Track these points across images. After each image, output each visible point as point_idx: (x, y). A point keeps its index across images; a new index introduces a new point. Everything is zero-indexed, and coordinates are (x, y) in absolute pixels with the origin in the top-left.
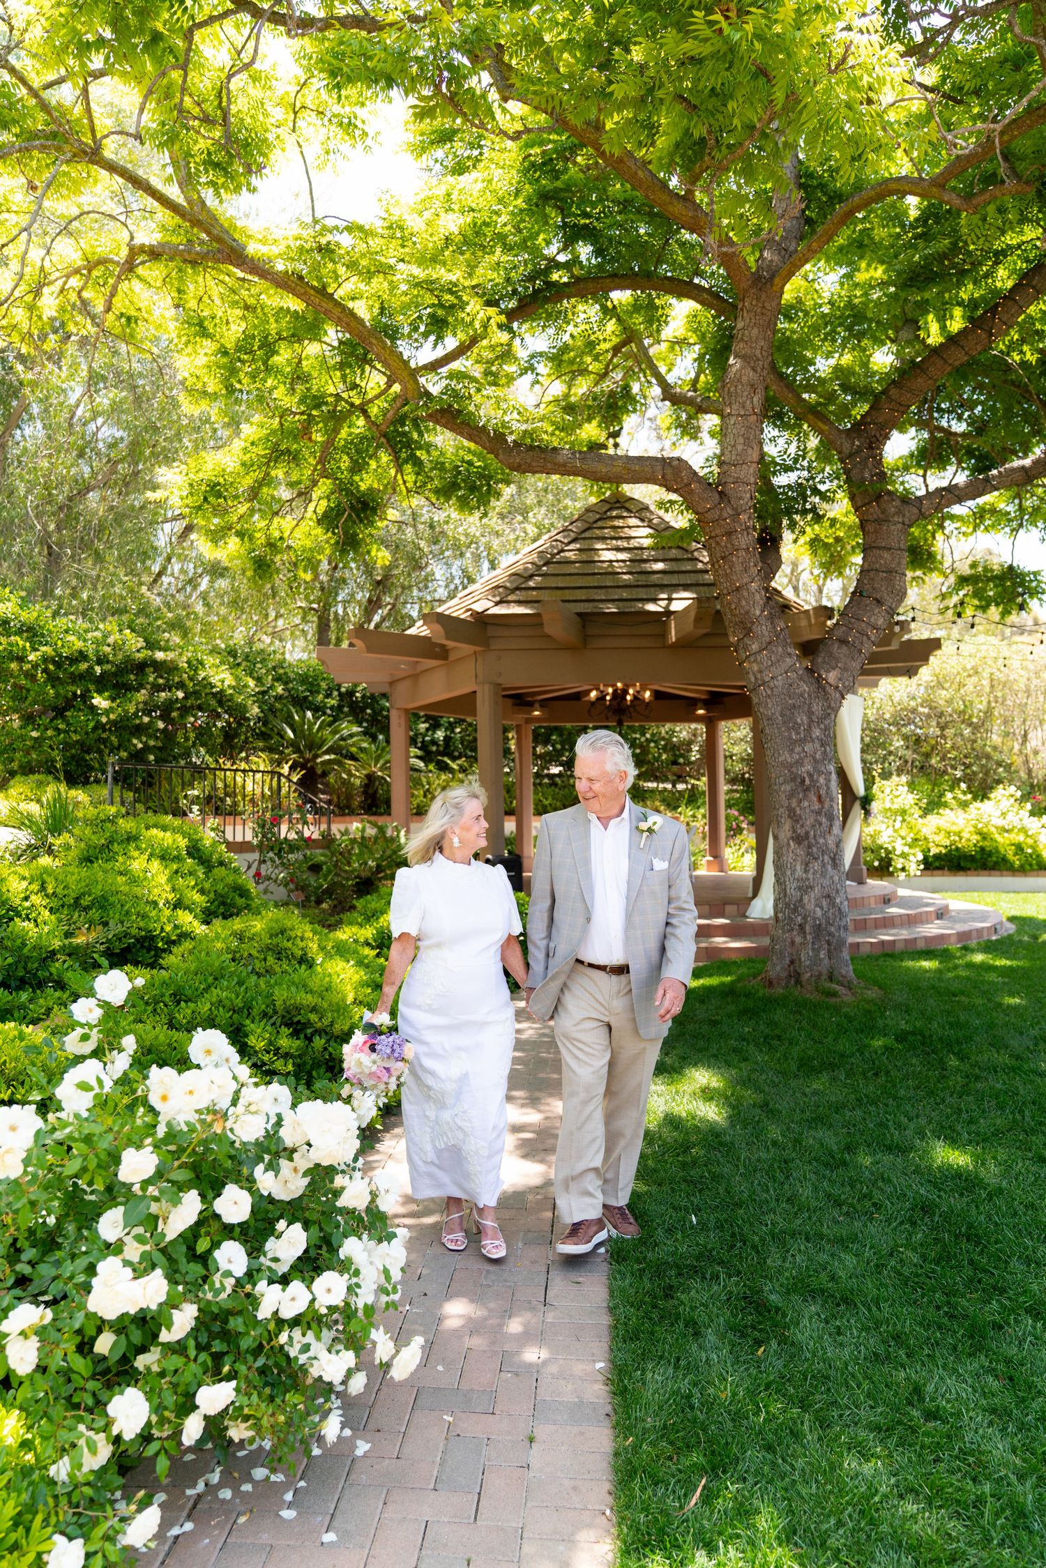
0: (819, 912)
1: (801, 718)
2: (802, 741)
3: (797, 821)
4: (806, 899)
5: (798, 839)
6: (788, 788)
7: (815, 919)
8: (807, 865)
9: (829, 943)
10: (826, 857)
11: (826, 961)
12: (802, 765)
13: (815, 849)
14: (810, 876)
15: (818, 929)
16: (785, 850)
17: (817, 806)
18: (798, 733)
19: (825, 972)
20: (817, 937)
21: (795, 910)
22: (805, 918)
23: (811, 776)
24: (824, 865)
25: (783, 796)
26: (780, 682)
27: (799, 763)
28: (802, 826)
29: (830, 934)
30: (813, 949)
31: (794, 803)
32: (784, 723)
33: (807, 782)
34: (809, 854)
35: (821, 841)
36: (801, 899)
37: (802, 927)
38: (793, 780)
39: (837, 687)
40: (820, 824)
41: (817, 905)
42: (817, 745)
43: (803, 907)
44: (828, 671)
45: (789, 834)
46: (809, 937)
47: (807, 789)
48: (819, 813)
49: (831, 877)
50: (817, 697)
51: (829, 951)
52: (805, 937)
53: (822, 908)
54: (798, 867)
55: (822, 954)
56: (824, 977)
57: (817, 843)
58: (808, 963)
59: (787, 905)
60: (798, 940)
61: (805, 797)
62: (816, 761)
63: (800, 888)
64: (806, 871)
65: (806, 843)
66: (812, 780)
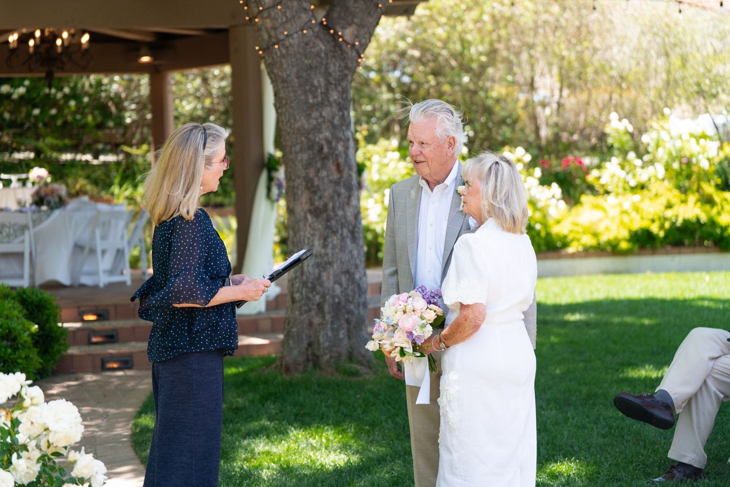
0: (338, 290)
1: (318, 80)
2: (321, 105)
3: (315, 193)
4: (324, 276)
5: (316, 212)
6: (305, 156)
7: (334, 297)
8: (325, 239)
9: (348, 322)
10: (345, 231)
11: (346, 341)
12: (320, 131)
13: (333, 222)
14: (329, 251)
15: (337, 308)
16: (301, 224)
17: (335, 176)
18: (315, 97)
19: (344, 352)
20: (336, 317)
21: (313, 289)
22: (323, 296)
23: (329, 142)
24: (343, 239)
25: (300, 166)
26: (295, 40)
27: (317, 129)
28: (320, 198)
29: (350, 312)
30: (332, 329)
31: (312, 173)
32: (300, 85)
33: (326, 150)
34: (328, 228)
35: (340, 213)
36: (319, 277)
37: (320, 306)
38: (311, 148)
39: (353, 45)
40: (339, 195)
41: (336, 282)
42: (335, 109)
43: (321, 284)
44: (344, 28)
45: (306, 207)
46: (328, 317)
47: (325, 158)
48: (337, 183)
49: (351, 252)
50: (334, 57)
51: (349, 330)
52: (324, 318)
53: (341, 285)
54: (316, 243)
55: (342, 334)
56: (343, 358)
57: (336, 215)
58: (327, 344)
59: (304, 284)
60: (317, 320)
61: (324, 166)
62: (334, 127)
63: (318, 265)
64: (325, 246)
65: (324, 216)
66: (330, 148)
